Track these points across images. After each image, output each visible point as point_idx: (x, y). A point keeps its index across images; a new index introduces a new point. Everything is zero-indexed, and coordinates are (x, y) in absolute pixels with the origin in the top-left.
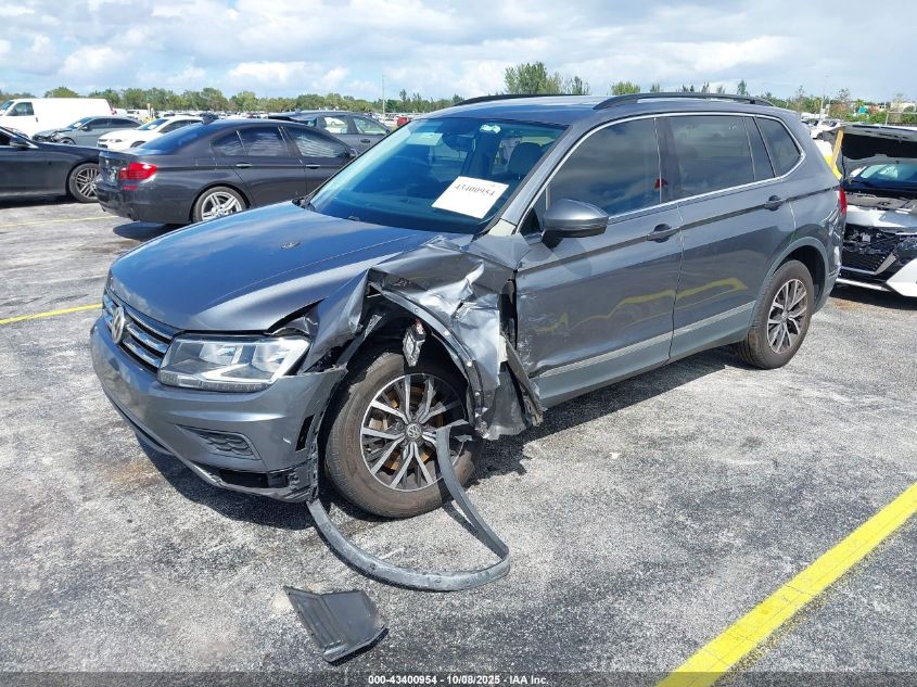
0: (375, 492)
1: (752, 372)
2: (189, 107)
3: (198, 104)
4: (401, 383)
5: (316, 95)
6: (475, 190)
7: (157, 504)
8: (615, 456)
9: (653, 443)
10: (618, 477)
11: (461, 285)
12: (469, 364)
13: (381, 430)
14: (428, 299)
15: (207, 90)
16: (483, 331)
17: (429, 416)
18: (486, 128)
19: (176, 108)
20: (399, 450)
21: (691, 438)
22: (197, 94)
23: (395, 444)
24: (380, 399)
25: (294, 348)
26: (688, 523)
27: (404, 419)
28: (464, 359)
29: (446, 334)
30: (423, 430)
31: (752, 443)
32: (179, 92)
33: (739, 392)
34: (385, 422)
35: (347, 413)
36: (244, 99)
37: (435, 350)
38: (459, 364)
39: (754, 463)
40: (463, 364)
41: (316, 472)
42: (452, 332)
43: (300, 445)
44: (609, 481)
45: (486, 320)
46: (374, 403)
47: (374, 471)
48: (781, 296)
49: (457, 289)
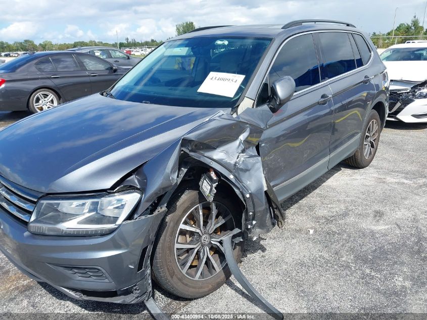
0: (186, 285)
1: (356, 171)
2: (17, 50)
3: (22, 48)
4: (197, 209)
5: (83, 42)
6: (223, 79)
7: (33, 306)
8: (312, 232)
9: (328, 220)
10: (319, 247)
11: (237, 142)
12: (248, 196)
13: (186, 243)
14: (218, 154)
15: (26, 41)
16: (252, 172)
17: (215, 228)
18: (219, 42)
19: (10, 51)
20: (198, 253)
21: (345, 215)
22: (21, 43)
23: (196, 250)
24: (185, 223)
25: (131, 199)
26: (373, 274)
27: (200, 233)
28: (244, 192)
29: (231, 177)
30: (211, 238)
31: (379, 215)
32: (11, 43)
33: (355, 183)
34: (188, 236)
35: (165, 236)
36: (46, 45)
37: (225, 189)
38: (240, 196)
39: (387, 227)
40: (244, 196)
41: (150, 281)
42: (235, 176)
43: (140, 266)
44: (316, 251)
45: (254, 165)
46: (182, 226)
47: (184, 271)
48: (369, 130)
49: (235, 146)
